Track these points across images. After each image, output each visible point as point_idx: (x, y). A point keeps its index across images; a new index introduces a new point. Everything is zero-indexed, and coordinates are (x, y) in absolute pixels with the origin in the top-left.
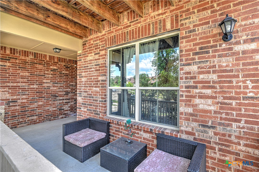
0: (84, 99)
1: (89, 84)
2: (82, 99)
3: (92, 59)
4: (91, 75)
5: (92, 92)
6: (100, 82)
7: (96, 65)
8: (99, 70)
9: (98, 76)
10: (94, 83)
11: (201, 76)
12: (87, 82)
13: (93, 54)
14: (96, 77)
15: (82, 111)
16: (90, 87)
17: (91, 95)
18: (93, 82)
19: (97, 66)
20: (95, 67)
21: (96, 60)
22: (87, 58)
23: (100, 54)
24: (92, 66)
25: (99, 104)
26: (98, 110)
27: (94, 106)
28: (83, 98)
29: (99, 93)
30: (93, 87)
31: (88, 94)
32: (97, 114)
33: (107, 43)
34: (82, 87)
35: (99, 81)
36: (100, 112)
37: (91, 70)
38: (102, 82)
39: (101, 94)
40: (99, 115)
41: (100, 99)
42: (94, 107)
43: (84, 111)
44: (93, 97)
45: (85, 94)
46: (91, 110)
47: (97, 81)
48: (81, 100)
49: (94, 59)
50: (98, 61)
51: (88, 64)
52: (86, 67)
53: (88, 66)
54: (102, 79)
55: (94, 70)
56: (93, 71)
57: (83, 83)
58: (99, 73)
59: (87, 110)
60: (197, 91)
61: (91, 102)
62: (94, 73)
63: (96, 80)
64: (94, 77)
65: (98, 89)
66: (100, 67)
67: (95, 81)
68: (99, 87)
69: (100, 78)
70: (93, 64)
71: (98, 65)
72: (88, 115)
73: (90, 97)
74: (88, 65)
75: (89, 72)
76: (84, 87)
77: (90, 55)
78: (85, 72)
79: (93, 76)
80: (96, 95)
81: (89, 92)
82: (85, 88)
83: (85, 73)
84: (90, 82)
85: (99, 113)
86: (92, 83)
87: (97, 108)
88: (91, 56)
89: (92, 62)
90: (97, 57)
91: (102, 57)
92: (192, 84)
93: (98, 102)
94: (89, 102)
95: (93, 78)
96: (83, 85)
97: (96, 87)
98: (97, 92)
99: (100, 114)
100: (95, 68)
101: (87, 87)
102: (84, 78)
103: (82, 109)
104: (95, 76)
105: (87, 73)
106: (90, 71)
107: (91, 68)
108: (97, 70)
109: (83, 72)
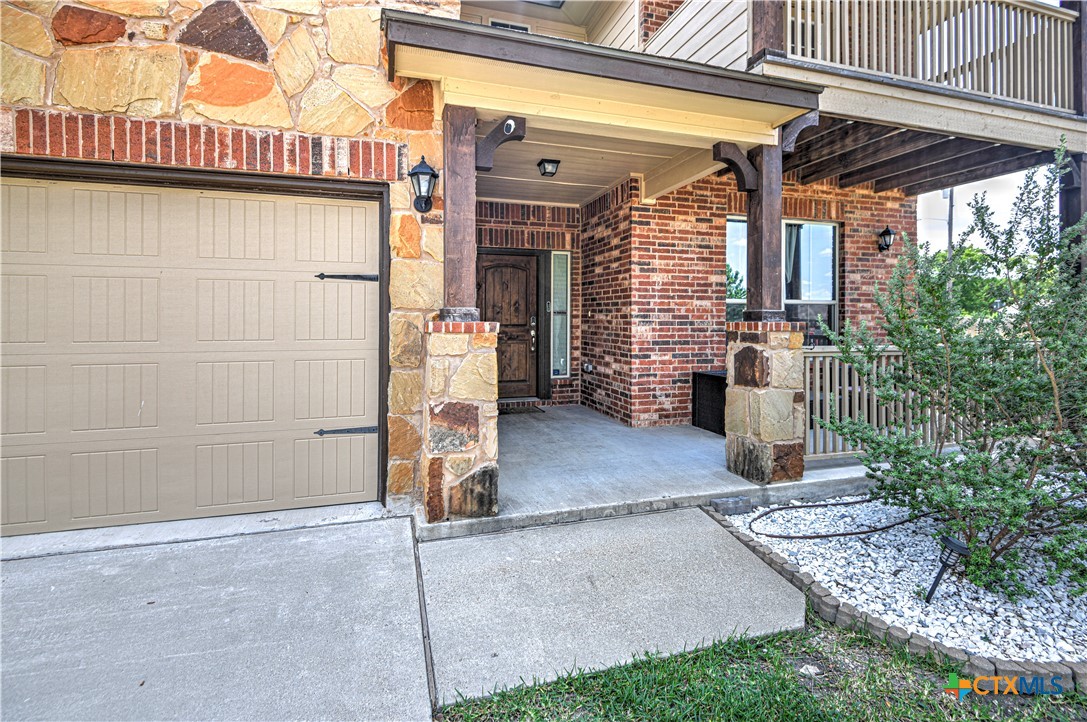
0: (661, 330)
1: (679, 291)
2: (654, 330)
3: (688, 228)
4: (686, 268)
5: (687, 310)
6: (714, 288)
7: (700, 246)
8: (711, 260)
9: (707, 272)
10: (695, 288)
11: (864, 287)
12: (672, 284)
13: (693, 219)
14: (700, 275)
15: (654, 362)
16: (680, 297)
17: (687, 317)
18: (692, 285)
19: (704, 250)
20: (698, 250)
21: (699, 233)
22: (671, 223)
23: (714, 224)
24: (690, 246)
25: (712, 336)
26: (708, 351)
27: (695, 343)
28: (658, 327)
29: (712, 311)
30: (692, 298)
31: (674, 317)
32: (706, 361)
33: (733, 204)
34: (653, 297)
35: (710, 285)
36: (715, 355)
37: (685, 256)
38: (718, 288)
39: (715, 313)
40: (712, 361)
41: (715, 326)
42: (696, 347)
43: (663, 362)
44: (692, 323)
45: (667, 317)
46: (687, 356)
47: (705, 285)
48: (651, 333)
49: (695, 230)
50: (707, 237)
51: (673, 238)
52: (668, 245)
53: (674, 245)
54: (719, 281)
55: (695, 256)
56: (693, 259)
57: (656, 287)
58: (711, 266)
59: (674, 356)
60: (861, 305)
61: (686, 336)
62: (696, 265)
63: (702, 282)
64: (695, 275)
65: (706, 304)
66: (711, 253)
67: (699, 285)
68: (710, 298)
69: (713, 279)
70: (692, 243)
72: (675, 369)
73: (681, 324)
74: (676, 242)
75: (677, 261)
76: (660, 297)
77: (681, 217)
78: (661, 258)
79: (693, 271)
80: (701, 317)
81: (679, 310)
82: (666, 301)
83: (663, 262)
84: (679, 284)
85: (710, 358)
86: (690, 289)
87: (705, 349)
88: (685, 221)
89: (689, 236)
90: (703, 227)
91: (718, 231)
92: (856, 297)
93: (708, 334)
94: (679, 336)
95: (691, 275)
96: (656, 293)
97: (699, 298)
98: (705, 311)
99: (715, 359)
100: (697, 254)
101: (673, 298)
102: (661, 275)
103: (653, 358)
104: (699, 272)
105: (672, 262)
106: (680, 258)
107: (686, 252)
108: (704, 259)
109: (654, 257)
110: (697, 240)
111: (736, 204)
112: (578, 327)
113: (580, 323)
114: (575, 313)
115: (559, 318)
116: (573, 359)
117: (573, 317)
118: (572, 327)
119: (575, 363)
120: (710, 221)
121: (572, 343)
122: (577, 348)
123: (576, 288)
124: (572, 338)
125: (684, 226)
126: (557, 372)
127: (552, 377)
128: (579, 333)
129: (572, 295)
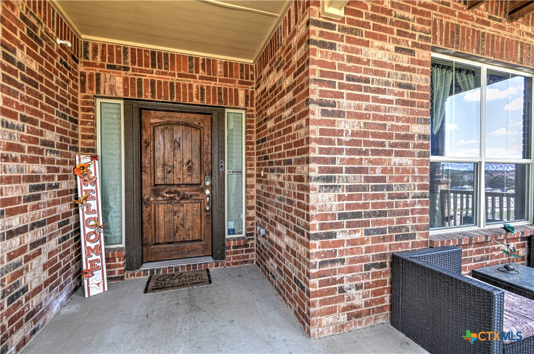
0: (350, 197)
1: (374, 143)
2: (340, 198)
3: (385, 59)
4: (383, 114)
5: (384, 170)
6: (416, 141)
7: (400, 85)
8: (412, 104)
9: (408, 120)
10: (394, 141)
12: (365, 134)
13: (392, 47)
14: (400, 124)
15: (341, 242)
16: (375, 152)
17: (383, 179)
18: (390, 137)
19: (405, 90)
20: (397, 89)
21: (398, 67)
22: (364, 49)
23: (416, 57)
24: (387, 83)
25: (414, 204)
26: (409, 224)
27: (393, 213)
28: (346, 194)
29: (414, 171)
30: (389, 153)
31: (367, 179)
32: (406, 237)
33: (438, 33)
34: (340, 151)
35: (412, 137)
36: (417, 228)
37: (381, 96)
38: (421, 141)
39: (417, 174)
40: (413, 236)
41: (417, 191)
42: (395, 218)
43: (352, 242)
44: (389, 188)
45: (358, 180)
46: (383, 231)
47: (406, 137)
48: (337, 203)
49: (394, 63)
50: (408, 74)
51: (367, 71)
52: (359, 80)
53: (367, 81)
54: (422, 132)
55: (394, 98)
56: (390, 102)
57: (343, 138)
58: (413, 112)
59: (367, 233)
61: (383, 205)
62: (395, 109)
63: (402, 133)
64: (394, 123)
65: (407, 161)
66: (413, 95)
67: (398, 136)
68: (411, 154)
69: (416, 129)
70: (390, 80)
71: (409, 87)
72: (368, 250)
73: (376, 188)
74: (371, 77)
75: (371, 103)
76: (349, 152)
77: (377, 43)
78: (350, 97)
79: (392, 118)
80: (400, 179)
81: (374, 170)
82: (357, 157)
83: (352, 102)
84: (375, 135)
85: (411, 232)
86: (387, 142)
87: (405, 220)
88: (382, 48)
89: (387, 70)
90: (404, 60)
91: (421, 67)
93: (409, 200)
94: (374, 205)
95: (389, 123)
96: (344, 147)
97: (399, 154)
98: (406, 171)
99: (417, 232)
100: (396, 95)
101: (365, 153)
102: (350, 121)
103: (340, 237)
104: (398, 119)
105: (364, 104)
106: (375, 100)
107: (383, 92)
108: (404, 103)
109: (341, 96)
110: (396, 77)
111: (441, 34)
112: (253, 186)
113: (255, 183)
114: (249, 172)
115: (234, 176)
116: (248, 219)
117: (248, 176)
118: (247, 186)
119: (250, 222)
120: (411, 52)
121: (247, 203)
122: (251, 208)
123: (251, 147)
124: (247, 198)
125: (380, 56)
126: (231, 231)
127: (227, 236)
128: (253, 192)
129: (247, 154)
